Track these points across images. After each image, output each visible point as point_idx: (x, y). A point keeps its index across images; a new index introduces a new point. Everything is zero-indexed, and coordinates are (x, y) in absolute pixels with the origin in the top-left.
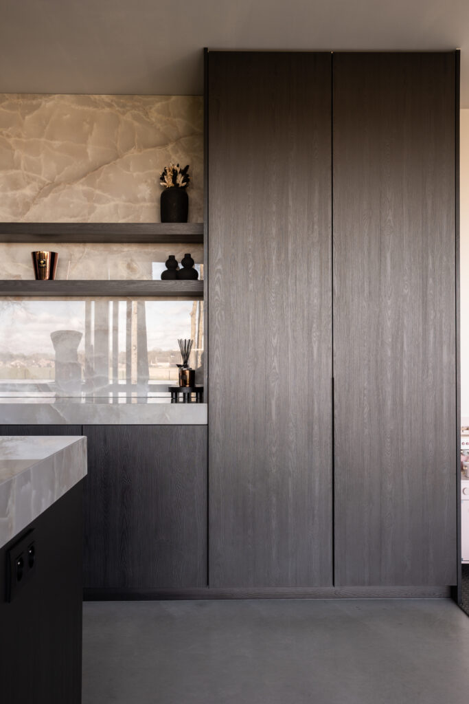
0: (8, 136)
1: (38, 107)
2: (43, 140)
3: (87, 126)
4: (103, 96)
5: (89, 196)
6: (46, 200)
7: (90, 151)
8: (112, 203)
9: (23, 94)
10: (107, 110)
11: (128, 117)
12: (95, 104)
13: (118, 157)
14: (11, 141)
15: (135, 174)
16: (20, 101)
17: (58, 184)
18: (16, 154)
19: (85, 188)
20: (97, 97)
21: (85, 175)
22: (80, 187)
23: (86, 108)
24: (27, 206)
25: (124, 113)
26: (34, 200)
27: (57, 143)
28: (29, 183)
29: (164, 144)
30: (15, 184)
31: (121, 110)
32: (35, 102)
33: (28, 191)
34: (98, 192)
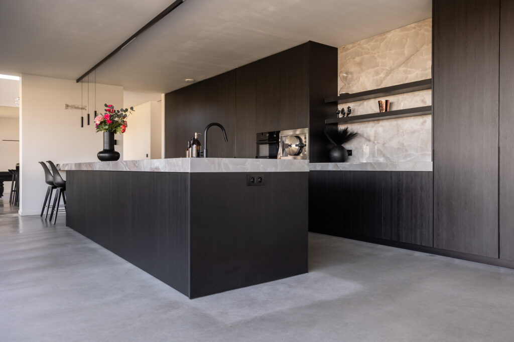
0: (375, 54)
1: (386, 38)
2: (387, 52)
3: (404, 41)
4: (412, 25)
5: (405, 72)
6: (388, 77)
7: (406, 52)
8: (415, 73)
9: (380, 34)
10: (414, 30)
11: (423, 31)
12: (408, 30)
13: (418, 51)
14: (376, 55)
15: (425, 57)
16: (380, 38)
17: (393, 70)
18: (378, 60)
19: (404, 69)
20: (409, 26)
21: (404, 63)
22: (402, 69)
23: (404, 33)
24: (382, 81)
25: (421, 29)
26: (384, 78)
27: (393, 52)
28: (382, 72)
30: (377, 73)
31: (420, 28)
32: (384, 36)
33: (382, 75)
34: (409, 69)
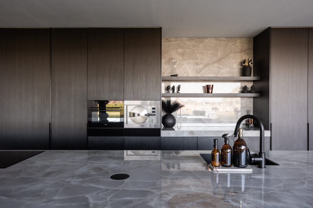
0: (195, 50)
1: (204, 41)
2: (205, 51)
3: (218, 47)
4: (223, 38)
5: (219, 67)
6: (206, 69)
7: (219, 54)
8: (225, 70)
9: (199, 38)
10: (224, 42)
11: (230, 44)
12: (221, 41)
13: (227, 56)
14: (196, 51)
15: (232, 61)
16: (199, 40)
17: (210, 64)
18: (197, 55)
19: (218, 65)
20: (221, 38)
21: (217, 62)
22: (216, 65)
23: (218, 42)
24: (201, 71)
25: (229, 43)
26: (202, 69)
27: (209, 52)
28: (201, 64)
29: (241, 52)
30: (197, 64)
31: (228, 42)
32: (203, 40)
33: (201, 66)
34: (221, 66)
